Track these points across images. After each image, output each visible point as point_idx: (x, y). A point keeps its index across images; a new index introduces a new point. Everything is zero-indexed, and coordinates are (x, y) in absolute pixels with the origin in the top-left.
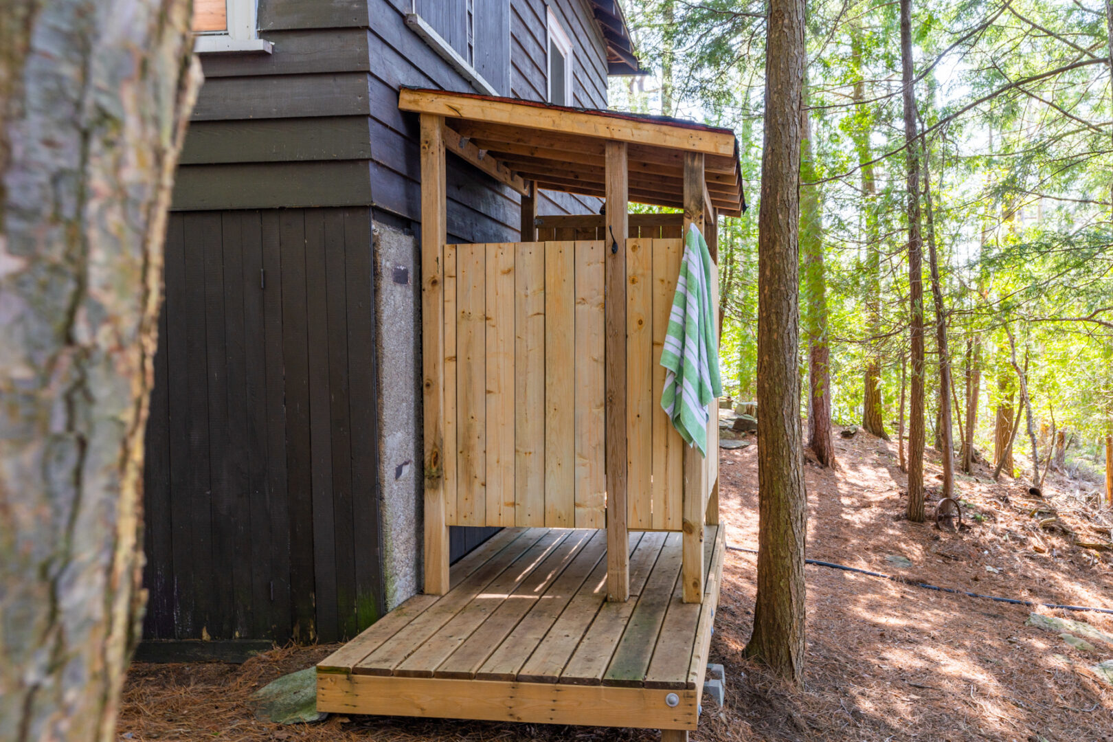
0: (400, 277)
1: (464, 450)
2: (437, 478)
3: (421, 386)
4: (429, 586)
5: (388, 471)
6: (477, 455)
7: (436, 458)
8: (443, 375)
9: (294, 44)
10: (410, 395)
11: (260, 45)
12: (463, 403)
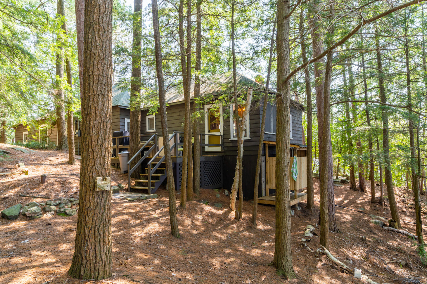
0: (263, 161)
1: (270, 180)
2: (267, 183)
3: (266, 173)
4: (267, 195)
5: (262, 182)
6: (272, 181)
7: (267, 181)
8: (268, 172)
9: (253, 138)
10: (264, 174)
11: (250, 139)
12: (270, 175)
